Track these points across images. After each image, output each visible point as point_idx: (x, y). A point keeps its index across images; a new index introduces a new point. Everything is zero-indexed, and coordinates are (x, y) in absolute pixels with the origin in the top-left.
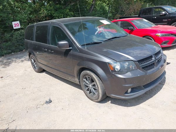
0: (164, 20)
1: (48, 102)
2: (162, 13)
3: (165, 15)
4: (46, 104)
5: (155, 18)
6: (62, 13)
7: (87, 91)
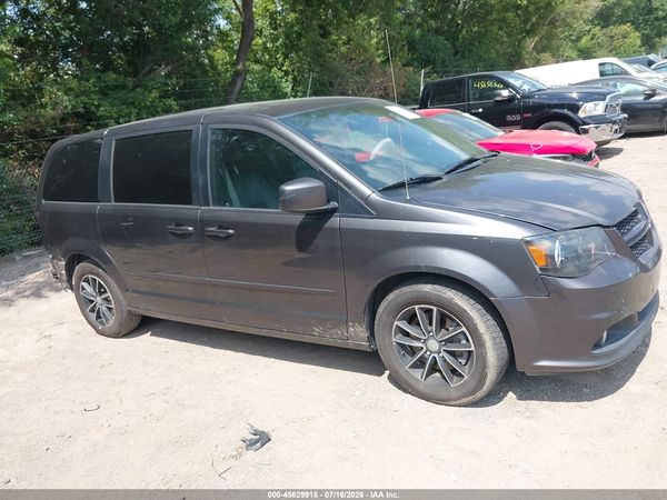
0: (509, 118)
1: (257, 441)
2: (500, 95)
3: (511, 99)
4: (251, 453)
5: (480, 110)
6: (133, 104)
7: (410, 371)
